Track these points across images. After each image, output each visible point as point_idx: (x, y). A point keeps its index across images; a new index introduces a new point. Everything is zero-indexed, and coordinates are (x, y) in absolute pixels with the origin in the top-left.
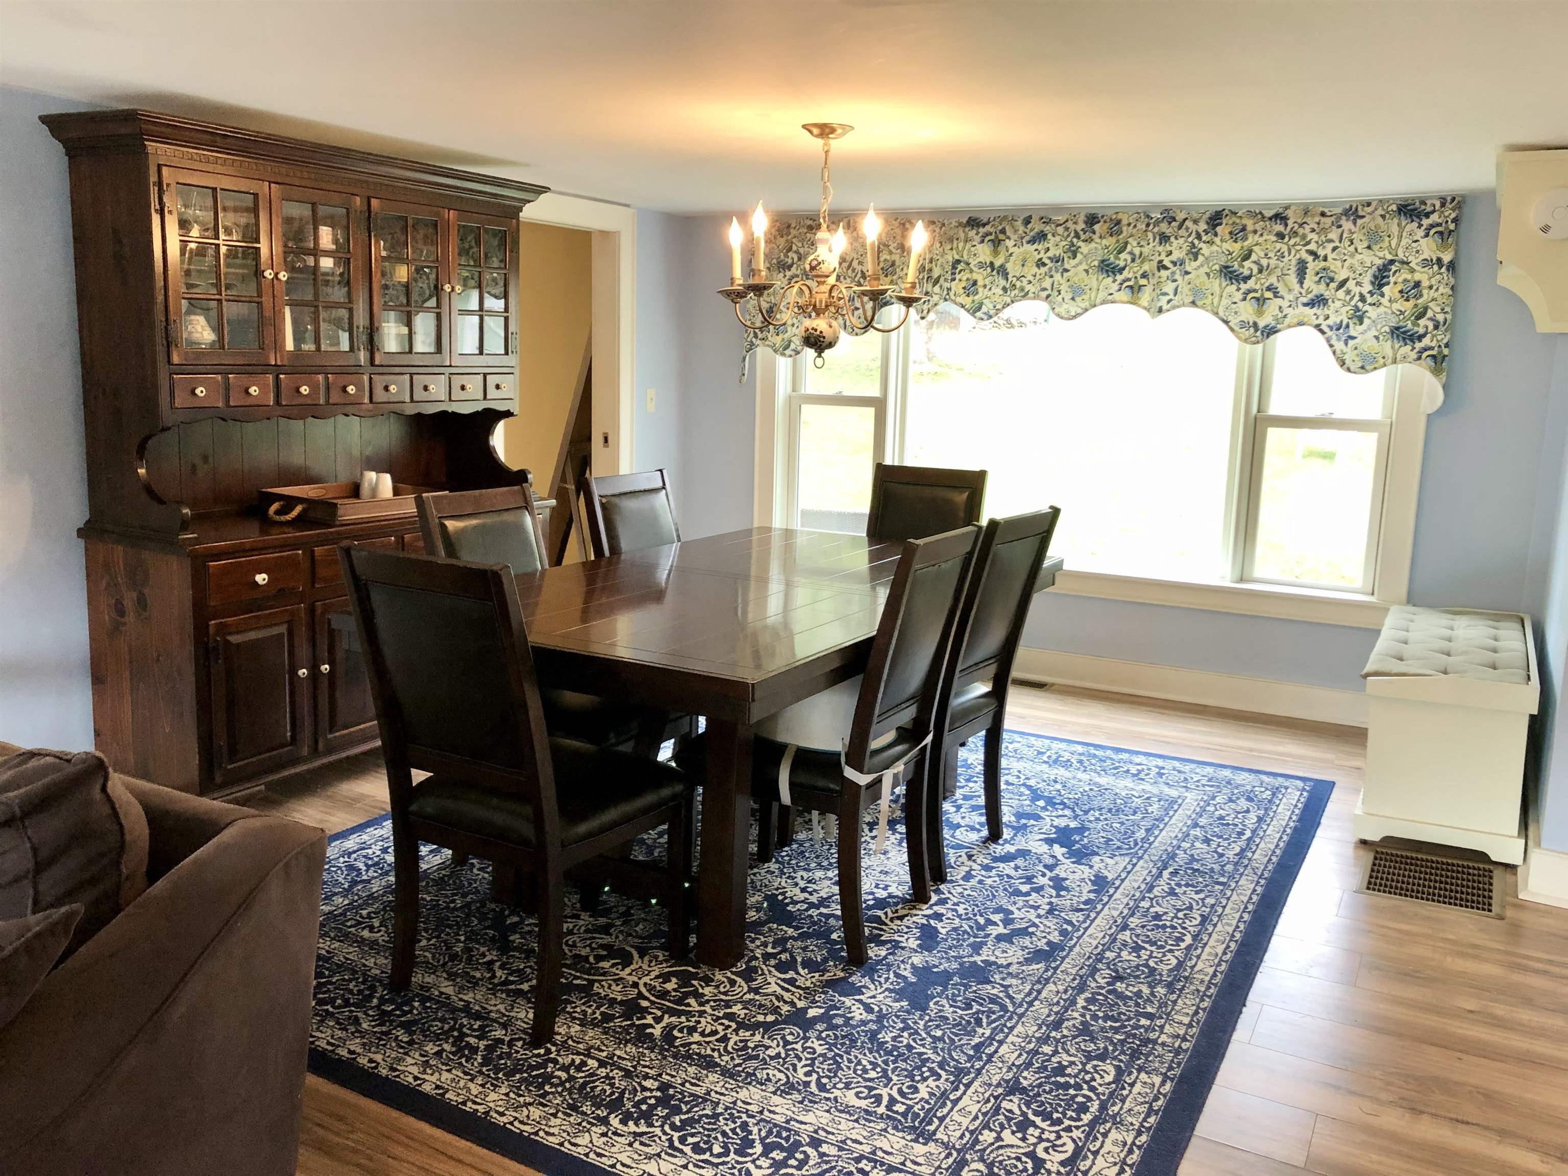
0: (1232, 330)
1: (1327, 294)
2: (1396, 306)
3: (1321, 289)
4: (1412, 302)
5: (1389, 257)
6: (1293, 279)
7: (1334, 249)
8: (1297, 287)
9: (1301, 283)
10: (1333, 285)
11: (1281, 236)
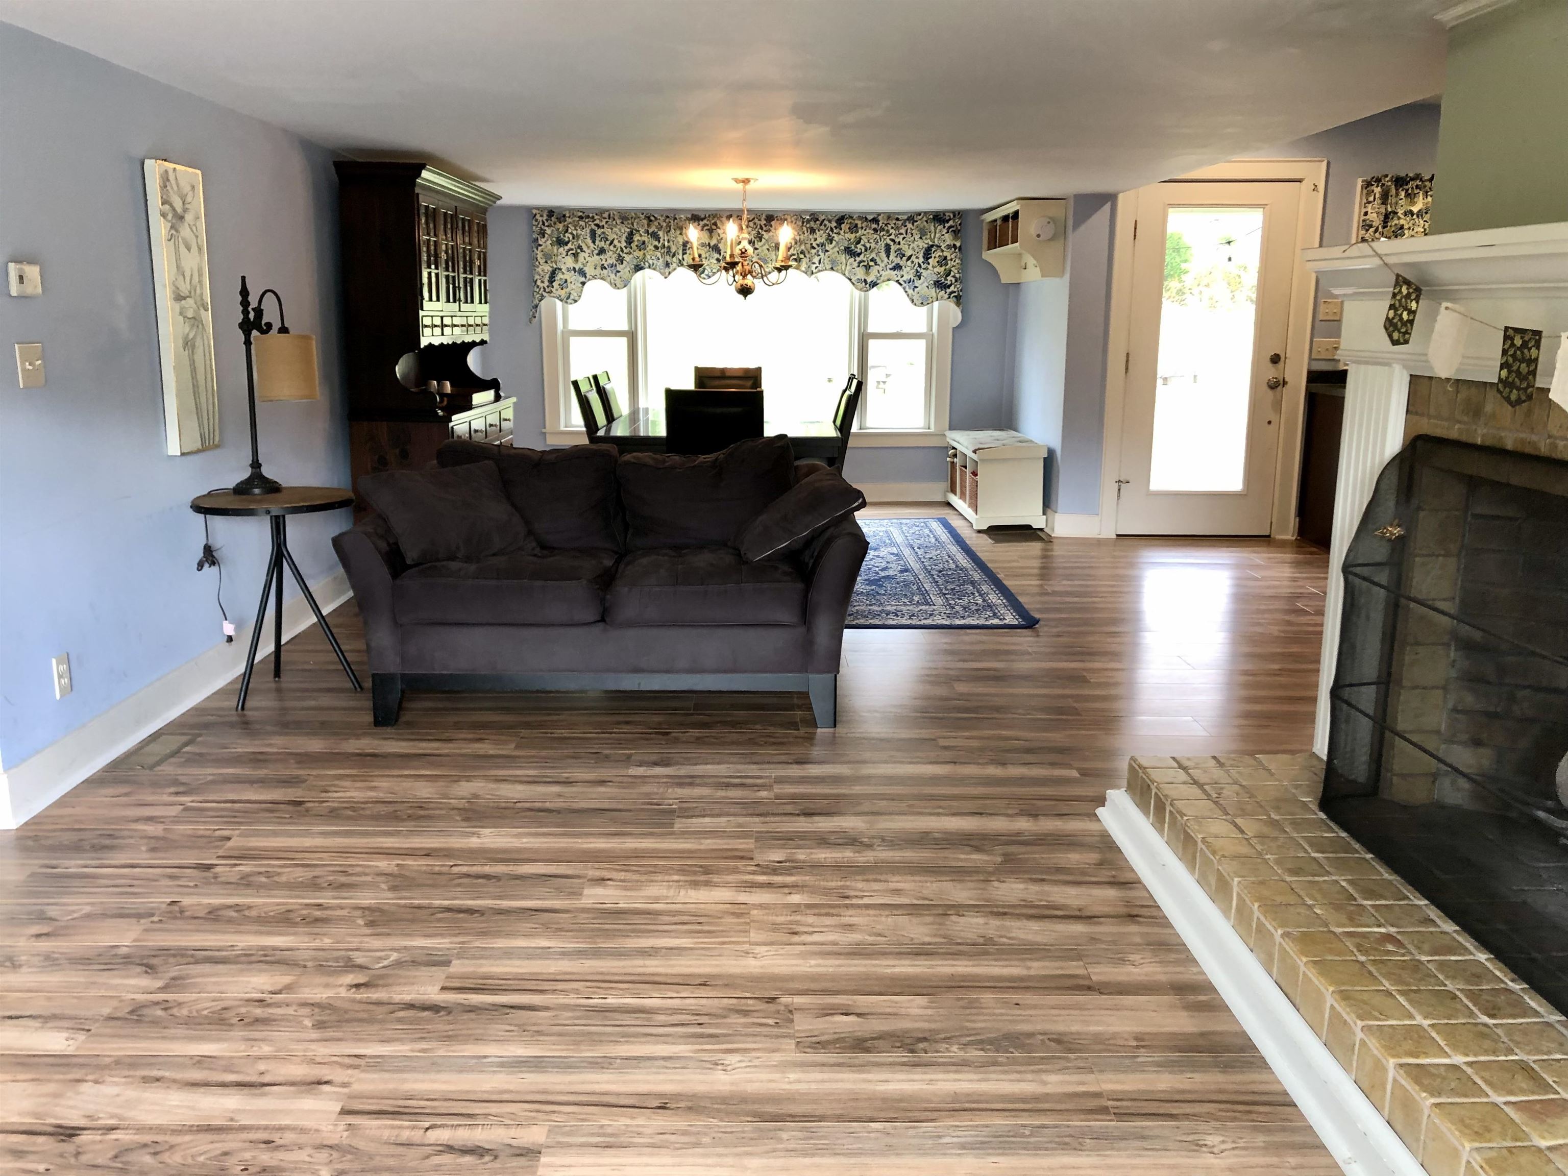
0: (853, 284)
1: (901, 263)
2: (936, 270)
3: (898, 260)
4: (943, 268)
5: (931, 243)
6: (883, 255)
7: (904, 238)
8: (886, 259)
9: (888, 256)
10: (905, 259)
11: (875, 230)
